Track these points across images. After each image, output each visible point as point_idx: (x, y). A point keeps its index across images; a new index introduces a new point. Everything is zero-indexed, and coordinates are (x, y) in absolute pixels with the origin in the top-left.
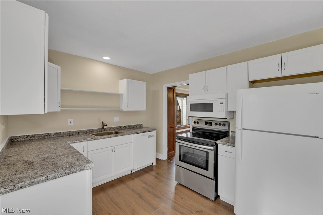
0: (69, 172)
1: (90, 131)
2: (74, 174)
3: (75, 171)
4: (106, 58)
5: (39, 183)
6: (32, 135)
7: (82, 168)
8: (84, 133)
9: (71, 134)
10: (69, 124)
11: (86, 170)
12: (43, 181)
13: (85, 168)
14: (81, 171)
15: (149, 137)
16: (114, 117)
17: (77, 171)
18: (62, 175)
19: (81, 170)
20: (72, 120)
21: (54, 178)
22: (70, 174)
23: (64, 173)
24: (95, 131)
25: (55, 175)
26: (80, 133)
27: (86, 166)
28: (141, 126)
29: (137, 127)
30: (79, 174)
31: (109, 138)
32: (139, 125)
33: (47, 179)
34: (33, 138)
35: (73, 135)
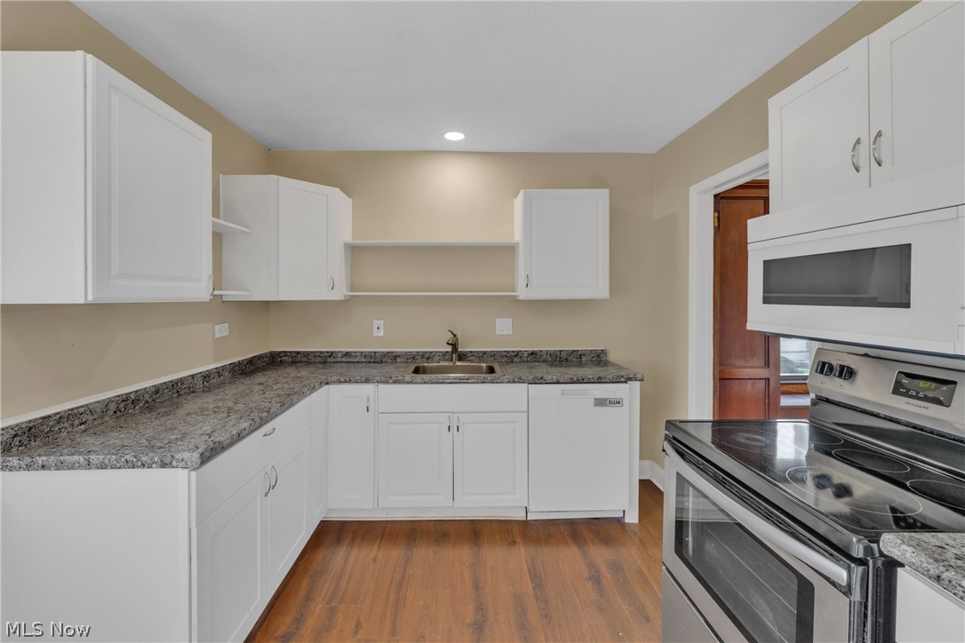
0: (135, 460)
1: (423, 356)
2: (146, 470)
3: (149, 462)
4: (454, 136)
5: (72, 467)
6: (304, 352)
7: (167, 460)
8: (409, 361)
9: (378, 360)
10: (376, 333)
11: (177, 467)
12: (80, 467)
13: (174, 463)
14: (164, 467)
15: (600, 402)
16: (498, 321)
17: (154, 466)
18: (118, 465)
19: (164, 465)
20: (381, 323)
21: (103, 466)
22: (138, 467)
23: (123, 460)
24: (437, 358)
25: (104, 458)
26: (398, 360)
27: (177, 457)
28: (599, 358)
29: (584, 358)
30: (156, 473)
31: (438, 383)
32: (591, 351)
33: (89, 465)
34: (304, 359)
35: (382, 362)
